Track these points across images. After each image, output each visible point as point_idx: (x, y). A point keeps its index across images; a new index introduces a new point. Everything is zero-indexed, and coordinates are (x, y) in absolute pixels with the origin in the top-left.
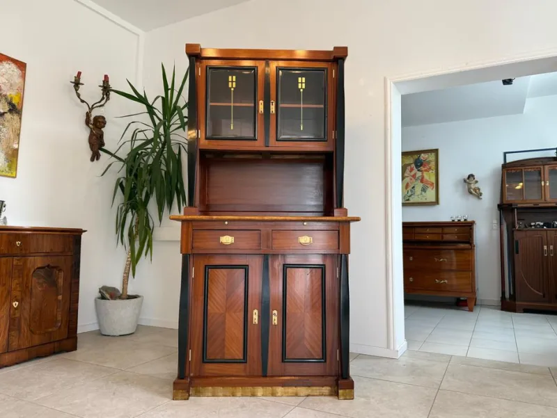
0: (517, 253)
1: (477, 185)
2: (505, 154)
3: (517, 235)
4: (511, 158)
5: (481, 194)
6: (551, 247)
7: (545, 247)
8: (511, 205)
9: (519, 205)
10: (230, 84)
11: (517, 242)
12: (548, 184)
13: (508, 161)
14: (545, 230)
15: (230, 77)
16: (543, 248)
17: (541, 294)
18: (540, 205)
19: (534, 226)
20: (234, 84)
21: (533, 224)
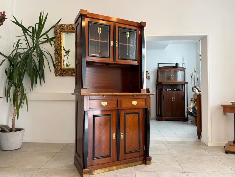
0: (163, 100)
1: (149, 75)
2: (158, 64)
3: (163, 94)
4: (160, 66)
5: (150, 78)
6: (174, 98)
7: (172, 98)
8: (162, 83)
9: (164, 83)
10: (99, 31)
11: (163, 96)
12: (173, 76)
13: (159, 67)
14: (172, 92)
15: (99, 28)
16: (171, 98)
17: (171, 114)
18: (171, 83)
19: (168, 90)
20: (101, 31)
21: (167, 89)
